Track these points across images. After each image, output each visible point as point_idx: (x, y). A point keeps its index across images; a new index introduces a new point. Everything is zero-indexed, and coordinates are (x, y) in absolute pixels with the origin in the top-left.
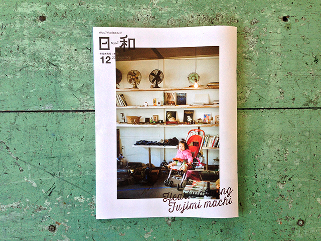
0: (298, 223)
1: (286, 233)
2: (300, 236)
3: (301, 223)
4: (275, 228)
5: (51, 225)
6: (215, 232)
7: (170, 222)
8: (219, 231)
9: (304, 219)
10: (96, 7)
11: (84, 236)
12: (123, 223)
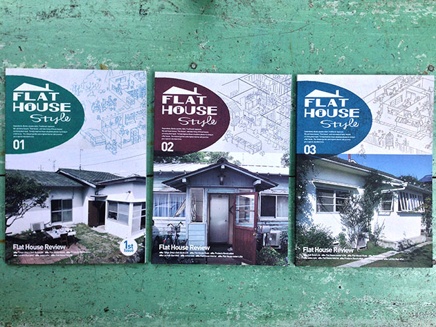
0: (196, 66)
1: (207, 56)
2: (194, 52)
3: (194, 67)
4: (219, 62)
5: (431, 71)
6: (277, 60)
7: (320, 71)
8: (273, 60)
9: (191, 69)
10: (385, 273)
11: (402, 60)
12: (365, 70)
